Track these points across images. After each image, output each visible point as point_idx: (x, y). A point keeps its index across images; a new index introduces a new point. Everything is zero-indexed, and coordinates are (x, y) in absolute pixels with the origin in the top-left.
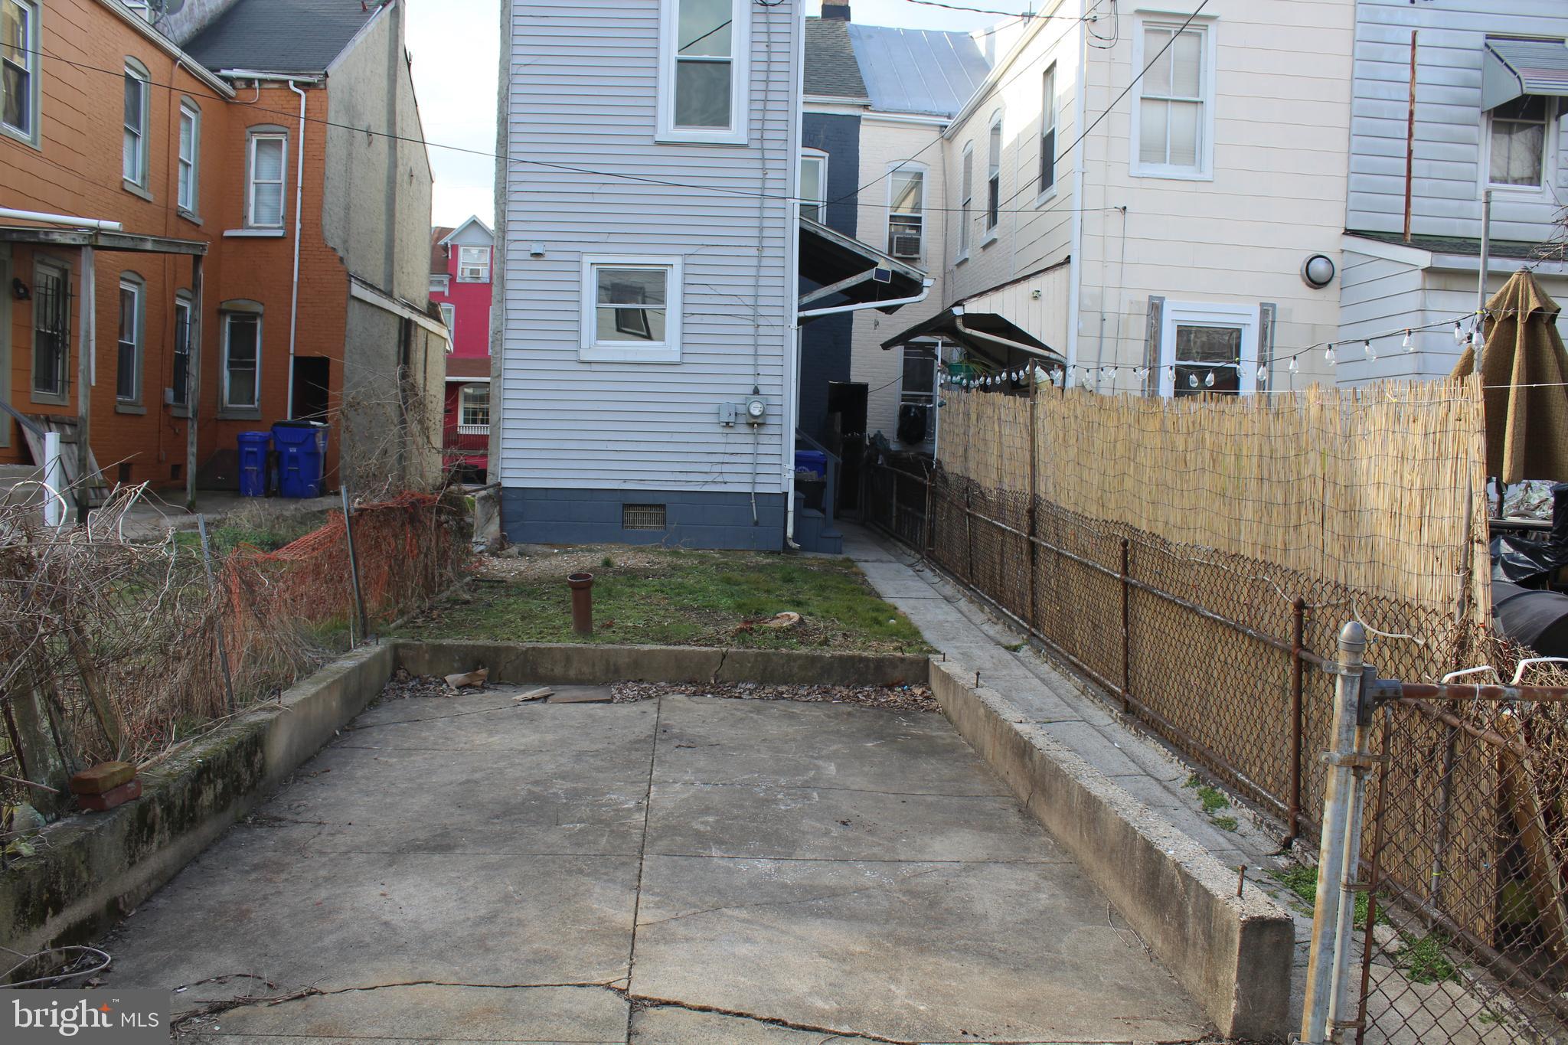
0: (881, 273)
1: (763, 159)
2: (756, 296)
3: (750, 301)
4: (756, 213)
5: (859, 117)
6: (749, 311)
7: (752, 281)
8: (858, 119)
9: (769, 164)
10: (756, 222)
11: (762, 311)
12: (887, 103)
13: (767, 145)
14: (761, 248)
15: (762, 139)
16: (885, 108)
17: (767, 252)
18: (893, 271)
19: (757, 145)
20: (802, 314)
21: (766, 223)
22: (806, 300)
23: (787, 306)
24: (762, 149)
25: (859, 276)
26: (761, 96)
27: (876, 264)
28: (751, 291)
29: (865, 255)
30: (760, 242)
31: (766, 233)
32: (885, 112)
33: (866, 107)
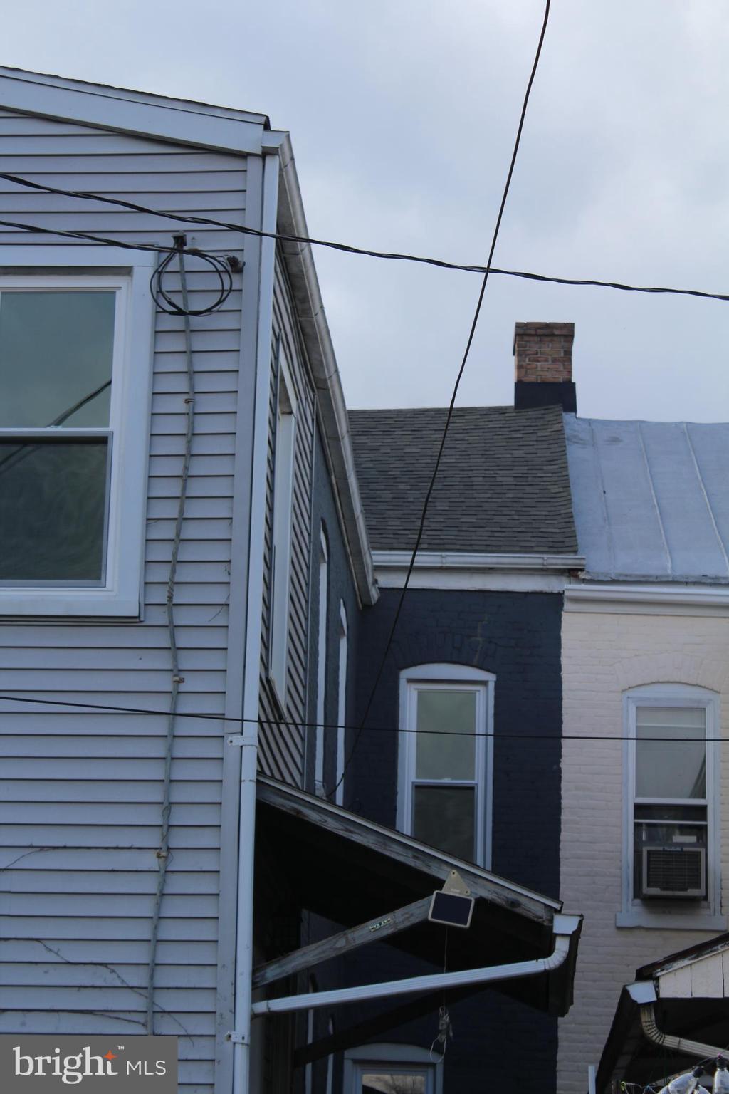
0: (450, 906)
1: (174, 649)
2: (153, 966)
3: (137, 978)
4: (156, 772)
5: (559, 596)
6: (134, 1002)
7: (143, 931)
8: (555, 602)
9: (187, 661)
10: (155, 794)
11: (167, 1002)
12: (623, 563)
13: (182, 617)
14: (165, 852)
15: (171, 605)
16: (613, 573)
17: (181, 862)
18: (480, 901)
19: (158, 617)
20: (262, 1007)
21: (179, 794)
22: (273, 972)
23: (225, 989)
24: (172, 627)
25: (399, 912)
26: (171, 510)
27: (440, 883)
28: (140, 954)
29: (412, 862)
30: (165, 838)
31: (179, 817)
32: (614, 582)
33: (572, 573)
